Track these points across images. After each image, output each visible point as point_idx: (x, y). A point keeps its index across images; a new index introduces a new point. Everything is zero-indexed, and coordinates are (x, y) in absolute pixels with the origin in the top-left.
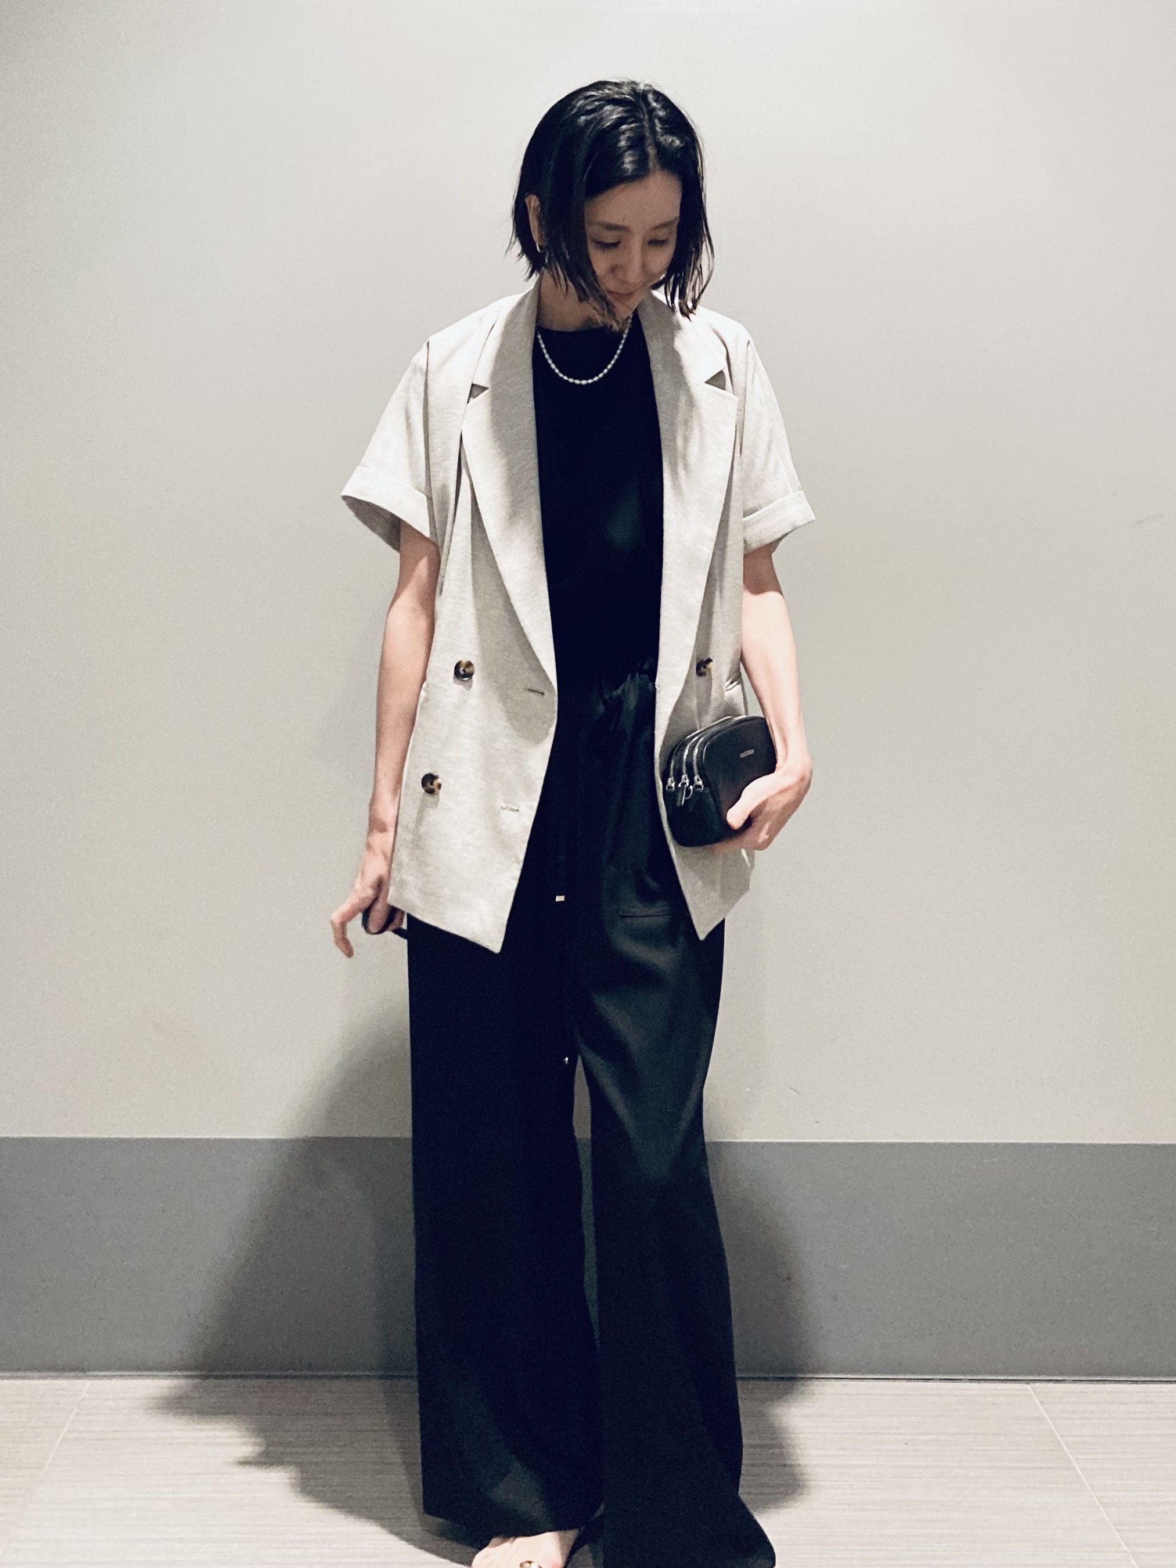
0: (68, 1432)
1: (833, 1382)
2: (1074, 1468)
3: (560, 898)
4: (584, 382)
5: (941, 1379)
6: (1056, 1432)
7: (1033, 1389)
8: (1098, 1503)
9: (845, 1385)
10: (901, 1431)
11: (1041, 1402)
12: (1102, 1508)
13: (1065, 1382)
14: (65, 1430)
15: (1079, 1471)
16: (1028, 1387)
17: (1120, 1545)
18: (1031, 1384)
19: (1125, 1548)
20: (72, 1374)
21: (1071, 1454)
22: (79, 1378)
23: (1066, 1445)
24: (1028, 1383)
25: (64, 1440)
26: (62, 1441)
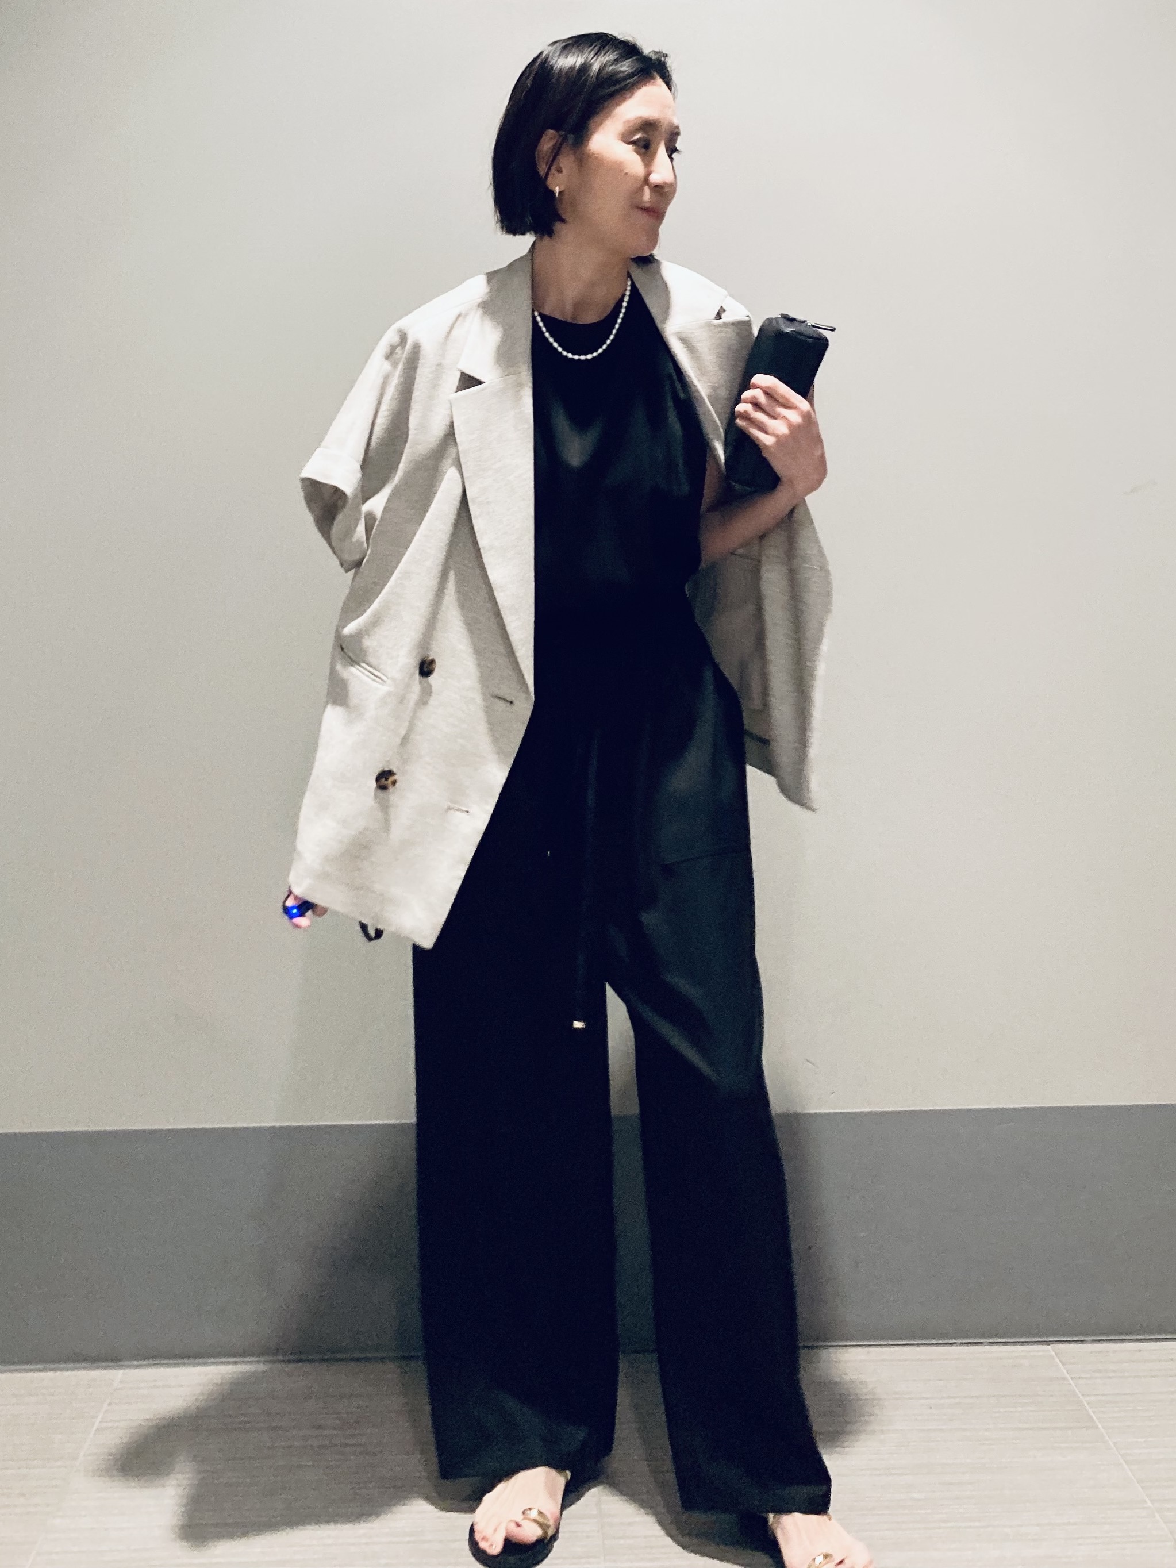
0: (101, 1422)
1: (859, 1349)
2: (1097, 1428)
6: (1077, 1392)
7: (1054, 1350)
8: (1122, 1461)
10: (925, 1395)
11: (1062, 1363)
12: (1126, 1466)
13: (1084, 1342)
14: (99, 1419)
15: (1102, 1430)
16: (1049, 1347)
17: (1145, 1502)
18: (1051, 1345)
19: (1149, 1504)
20: (104, 1364)
21: (1094, 1412)
22: (111, 1368)
23: (1088, 1404)
24: (1049, 1345)
25: (97, 1429)
26: (96, 1431)
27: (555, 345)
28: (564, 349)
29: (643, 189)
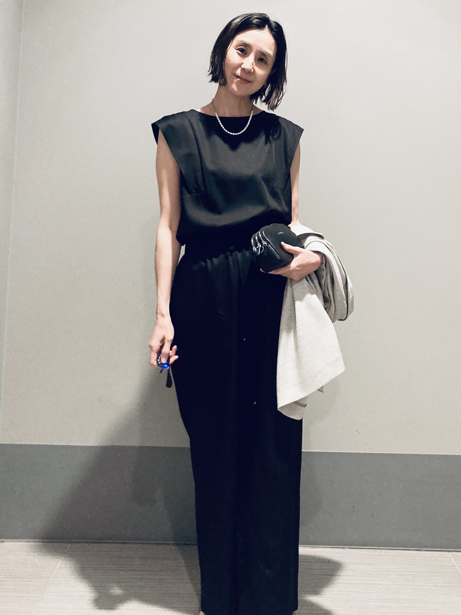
3: (244, 339)
4: (234, 134)
5: (414, 550)
7: (451, 554)
9: (376, 551)
10: (398, 570)
11: (455, 560)
16: (450, 553)
18: (450, 552)
24: (449, 552)
25: (59, 567)
26: (58, 568)
27: (222, 126)
28: (225, 128)
29: (239, 68)
